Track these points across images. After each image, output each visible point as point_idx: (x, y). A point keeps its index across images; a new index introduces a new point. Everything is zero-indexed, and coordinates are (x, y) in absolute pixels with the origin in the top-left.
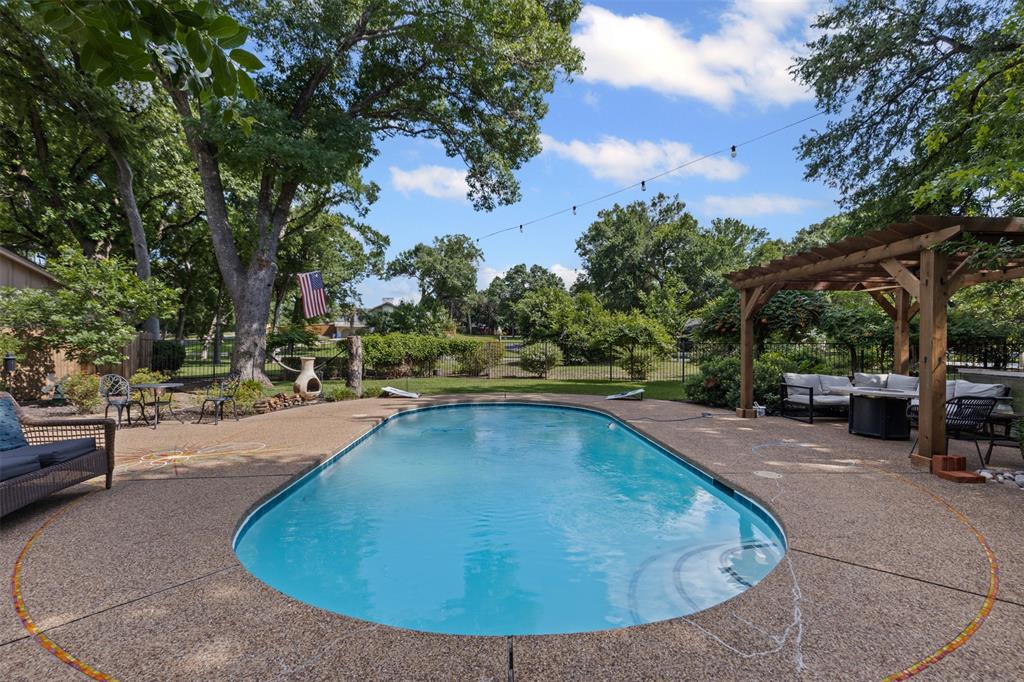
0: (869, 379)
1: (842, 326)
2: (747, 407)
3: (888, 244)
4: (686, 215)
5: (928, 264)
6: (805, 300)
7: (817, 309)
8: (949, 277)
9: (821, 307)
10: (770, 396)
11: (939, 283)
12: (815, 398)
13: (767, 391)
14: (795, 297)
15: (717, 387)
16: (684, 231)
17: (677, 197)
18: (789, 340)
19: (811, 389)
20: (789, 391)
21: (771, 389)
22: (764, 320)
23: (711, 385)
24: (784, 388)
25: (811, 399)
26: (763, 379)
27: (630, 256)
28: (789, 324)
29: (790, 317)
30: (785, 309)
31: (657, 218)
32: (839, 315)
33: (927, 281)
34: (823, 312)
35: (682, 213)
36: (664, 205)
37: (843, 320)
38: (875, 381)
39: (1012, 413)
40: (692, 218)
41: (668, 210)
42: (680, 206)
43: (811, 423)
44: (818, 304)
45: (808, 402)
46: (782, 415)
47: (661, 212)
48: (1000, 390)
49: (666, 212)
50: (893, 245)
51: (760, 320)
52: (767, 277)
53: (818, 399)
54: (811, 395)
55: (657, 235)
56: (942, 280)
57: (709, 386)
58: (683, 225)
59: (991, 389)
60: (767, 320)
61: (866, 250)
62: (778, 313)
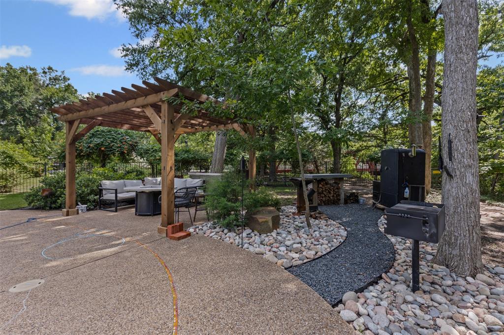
0: (152, 181)
1: (147, 153)
2: (70, 208)
3: (146, 96)
4: (69, 84)
5: (165, 110)
6: (127, 139)
7: (134, 144)
8: (175, 120)
9: (136, 143)
10: (92, 197)
11: (170, 123)
12: (118, 195)
13: (89, 194)
14: (122, 136)
15: (52, 194)
16: (67, 94)
17: (63, 72)
18: (122, 161)
19: (116, 190)
20: (104, 192)
21: (92, 192)
22: (103, 149)
23: (46, 193)
24: (101, 190)
25: (116, 196)
26: (88, 186)
27: (20, 102)
28: (118, 151)
29: (118, 147)
30: (116, 143)
31: (48, 82)
32: (145, 147)
33: (164, 121)
34: (137, 145)
35: (67, 83)
36: (53, 75)
37: (147, 150)
38: (155, 181)
39: (203, 193)
40: (73, 88)
41: (56, 79)
42: (65, 79)
43: (116, 211)
44: (135, 141)
45: (114, 199)
46: (100, 208)
47: (50, 79)
48: (202, 181)
49: (55, 79)
50: (149, 97)
51: (100, 148)
52: (81, 113)
53: (120, 196)
54: (116, 193)
55: (45, 93)
56: (171, 121)
57: (44, 195)
58: (66, 90)
59: (199, 181)
60: (105, 148)
61: (136, 99)
62: (112, 144)
